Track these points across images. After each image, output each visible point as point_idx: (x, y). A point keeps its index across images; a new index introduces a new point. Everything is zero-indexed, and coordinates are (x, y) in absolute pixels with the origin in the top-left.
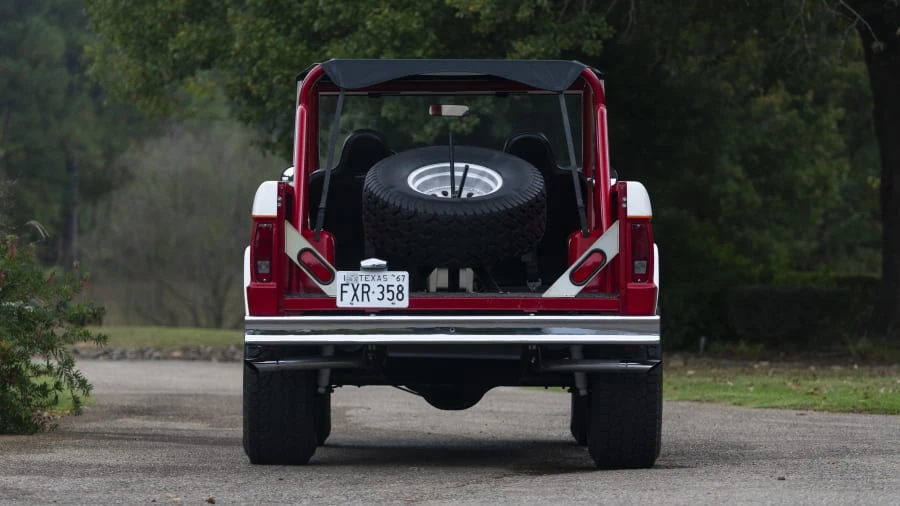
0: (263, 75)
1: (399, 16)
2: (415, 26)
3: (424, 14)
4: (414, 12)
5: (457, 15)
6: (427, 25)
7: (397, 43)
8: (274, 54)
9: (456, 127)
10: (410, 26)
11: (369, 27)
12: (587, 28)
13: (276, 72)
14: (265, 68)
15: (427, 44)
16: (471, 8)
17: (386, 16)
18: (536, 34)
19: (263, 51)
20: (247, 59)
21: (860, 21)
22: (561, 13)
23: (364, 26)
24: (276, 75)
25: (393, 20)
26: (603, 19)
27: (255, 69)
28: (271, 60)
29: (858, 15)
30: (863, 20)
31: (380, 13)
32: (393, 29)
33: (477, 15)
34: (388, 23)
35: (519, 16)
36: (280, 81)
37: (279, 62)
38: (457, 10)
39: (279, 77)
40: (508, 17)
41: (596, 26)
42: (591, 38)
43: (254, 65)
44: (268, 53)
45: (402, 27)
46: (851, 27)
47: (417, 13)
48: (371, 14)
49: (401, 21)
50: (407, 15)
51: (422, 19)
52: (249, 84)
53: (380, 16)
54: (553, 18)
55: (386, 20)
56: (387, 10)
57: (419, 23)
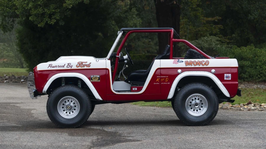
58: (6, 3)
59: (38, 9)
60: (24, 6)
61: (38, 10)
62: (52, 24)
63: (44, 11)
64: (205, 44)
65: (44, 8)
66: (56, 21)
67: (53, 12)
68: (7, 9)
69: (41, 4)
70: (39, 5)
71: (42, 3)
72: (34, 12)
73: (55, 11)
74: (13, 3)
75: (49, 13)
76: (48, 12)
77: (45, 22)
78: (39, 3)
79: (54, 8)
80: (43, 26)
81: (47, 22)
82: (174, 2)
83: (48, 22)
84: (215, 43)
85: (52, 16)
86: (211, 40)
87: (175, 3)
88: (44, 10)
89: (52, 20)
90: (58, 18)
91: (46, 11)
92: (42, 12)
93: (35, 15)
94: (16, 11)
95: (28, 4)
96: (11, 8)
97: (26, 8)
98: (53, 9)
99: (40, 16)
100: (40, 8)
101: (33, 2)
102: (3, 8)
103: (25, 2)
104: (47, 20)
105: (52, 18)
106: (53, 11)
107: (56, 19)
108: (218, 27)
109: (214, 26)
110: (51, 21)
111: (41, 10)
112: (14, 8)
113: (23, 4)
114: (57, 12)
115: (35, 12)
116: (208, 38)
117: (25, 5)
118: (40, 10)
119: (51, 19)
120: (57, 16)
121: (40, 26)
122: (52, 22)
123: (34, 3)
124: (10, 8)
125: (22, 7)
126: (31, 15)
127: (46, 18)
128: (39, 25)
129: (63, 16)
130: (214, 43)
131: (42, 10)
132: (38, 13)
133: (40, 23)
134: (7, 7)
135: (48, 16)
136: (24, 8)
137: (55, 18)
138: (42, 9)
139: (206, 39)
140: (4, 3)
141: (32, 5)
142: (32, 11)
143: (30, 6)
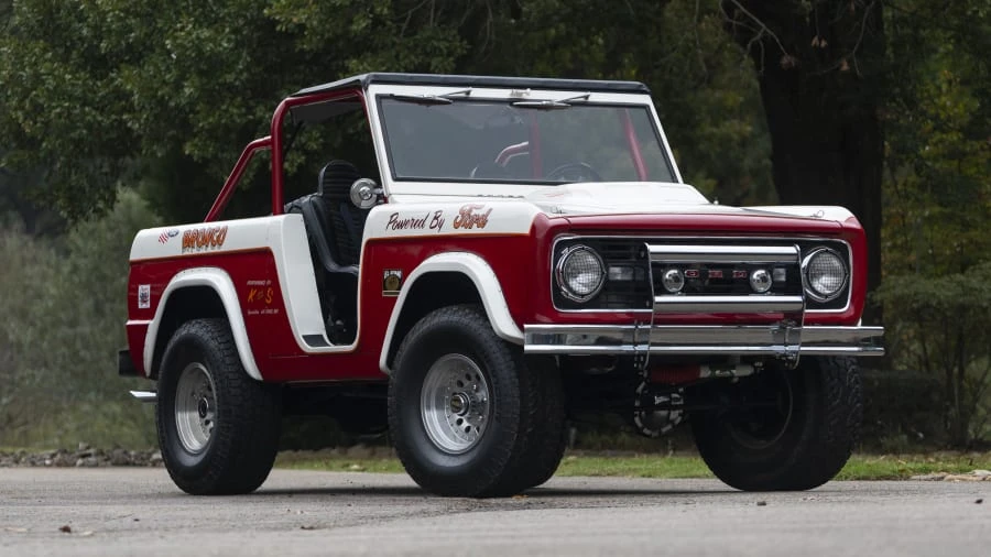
0: (38, 109)
1: (206, 33)
2: (225, 44)
3: (235, 31)
4: (224, 27)
5: (278, 28)
6: (239, 45)
7: (204, 67)
8: (51, 83)
10: (220, 45)
12: (435, 43)
13: (54, 104)
14: (41, 101)
15: (240, 67)
16: (295, 20)
17: (189, 33)
18: (374, 51)
19: (38, 79)
20: (19, 89)
21: (765, 32)
22: (404, 26)
23: (164, 46)
24: (54, 108)
25: (198, 38)
26: (455, 32)
27: (27, 102)
28: (48, 89)
29: (763, 25)
30: (769, 31)
31: (182, 29)
32: (200, 52)
33: (302, 27)
34: (192, 41)
35: (354, 27)
36: (59, 115)
37: (58, 93)
38: (278, 22)
39: (58, 110)
40: (339, 31)
41: (445, 39)
42: (442, 55)
43: (26, 97)
44: (43, 82)
45: (209, 47)
46: (754, 39)
47: (227, 30)
48: (171, 31)
49: (209, 39)
50: (217, 31)
51: (233, 37)
52: (20, 121)
53: (183, 34)
54: (394, 31)
55: (190, 38)
56: (190, 26)
57: (229, 41)
58: (80, 82)
59: (224, 107)
60: (160, 93)
61: (226, 111)
63: (254, 114)
65: (252, 103)
68: (87, 109)
69: (238, 83)
70: (230, 87)
71: (244, 76)
72: (205, 121)
74: (111, 87)
78: (230, 78)
82: (841, 65)
87: (845, 67)
88: (250, 110)
90: (314, 146)
91: (259, 114)
92: (244, 121)
93: (212, 133)
94: (125, 117)
95: (178, 87)
96: (105, 106)
97: (172, 104)
99: (233, 136)
100: (232, 99)
101: (201, 73)
102: (67, 104)
103: (168, 76)
107: (306, 152)
111: (238, 107)
112: (118, 105)
113: (155, 86)
115: (211, 120)
117: (167, 89)
118: (234, 112)
120: (309, 139)
122: (287, 165)
123: (205, 80)
124: (100, 105)
125: (154, 96)
126: (195, 136)
129: (339, 140)
131: (243, 110)
132: (223, 121)
134: (83, 105)
136: (162, 102)
137: (303, 149)
138: (241, 106)
140: (73, 85)
141: (196, 89)
142: (200, 116)
143: (187, 91)
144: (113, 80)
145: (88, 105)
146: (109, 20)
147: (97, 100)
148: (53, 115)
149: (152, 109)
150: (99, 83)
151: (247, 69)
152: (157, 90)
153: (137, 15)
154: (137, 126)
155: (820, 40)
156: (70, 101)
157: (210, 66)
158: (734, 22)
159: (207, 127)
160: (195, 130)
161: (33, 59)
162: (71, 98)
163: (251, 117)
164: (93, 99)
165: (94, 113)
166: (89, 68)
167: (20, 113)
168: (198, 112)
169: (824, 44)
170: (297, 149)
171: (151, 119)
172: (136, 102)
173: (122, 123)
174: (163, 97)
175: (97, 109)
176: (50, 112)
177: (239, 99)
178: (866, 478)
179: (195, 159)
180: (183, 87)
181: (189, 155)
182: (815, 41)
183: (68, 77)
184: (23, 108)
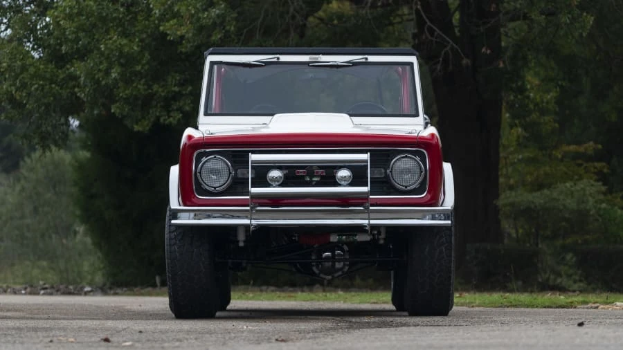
0: (24, 85)
1: (125, 41)
2: (135, 48)
3: (142, 40)
4: (135, 38)
5: (168, 38)
6: (143, 49)
7: (122, 61)
8: (32, 70)
9: (165, 120)
10: (133, 49)
11: (103, 49)
13: (34, 82)
14: (26, 81)
15: (144, 62)
16: (179, 33)
17: (115, 41)
20: (13, 74)
21: (452, 45)
22: (242, 38)
23: (99, 49)
24: (34, 85)
25: (120, 44)
26: (271, 42)
27: (18, 81)
28: (30, 74)
29: (451, 41)
30: (454, 45)
31: (110, 39)
32: (121, 52)
33: (182, 37)
34: (116, 46)
35: (214, 38)
36: (37, 89)
37: (36, 76)
38: (168, 35)
39: (36, 86)
40: (204, 40)
43: (17, 79)
44: (27, 70)
45: (126, 50)
46: (446, 49)
47: (137, 40)
48: (104, 40)
49: (125, 45)
50: (130, 40)
51: (140, 44)
52: (13, 92)
53: (111, 41)
54: (236, 41)
55: (115, 44)
56: (116, 37)
57: (138, 46)
58: (49, 70)
59: (135, 85)
60: (97, 77)
61: (136, 87)
62: (171, 123)
63: (152, 90)
64: (569, 201)
65: (151, 83)
66: (181, 115)
67: (175, 92)
68: (53, 86)
69: (142, 71)
70: (138, 74)
71: (146, 67)
72: (123, 93)
73: (180, 91)
74: (67, 73)
75: (163, 94)
76: (163, 91)
77: (152, 119)
78: (138, 68)
79: (177, 82)
80: (147, 128)
81: (158, 118)
82: (499, 64)
83: (162, 120)
84: (594, 198)
85: (172, 102)
86: (583, 189)
87: (501, 65)
88: (150, 87)
89: (172, 114)
91: (155, 90)
92: (147, 93)
93: (127, 100)
94: (75, 90)
95: (107, 73)
96: (64, 84)
97: (103, 83)
98: (175, 86)
99: (140, 102)
100: (140, 80)
101: (122, 65)
102: (41, 82)
103: (101, 67)
104: (158, 114)
105: (171, 109)
106: (173, 89)
107: (182, 112)
108: (595, 168)
109: (585, 165)
110: (169, 117)
112: (71, 84)
113: (94, 72)
114: (184, 92)
116: (575, 184)
117: (101, 74)
118: (140, 88)
119: (169, 112)
120: (185, 104)
121: (141, 129)
122: (171, 119)
123: (123, 69)
124: (61, 84)
125: (93, 78)
126: (117, 101)
127: (154, 109)
128: (136, 128)
130: (590, 198)
131: (146, 87)
132: (134, 93)
133: (140, 120)
134: (51, 84)
135: (162, 104)
136: (98, 82)
137: (180, 110)
138: (144, 85)
139: (571, 186)
140: (45, 72)
141: (119, 74)
142: (120, 90)
143: (113, 75)
144: (68, 69)
145: (54, 83)
146: (67, 33)
147: (59, 80)
148: (33, 89)
149: (91, 86)
150: (60, 71)
151: (148, 63)
152: (95, 75)
153: (84, 31)
154: (83, 95)
155: (487, 50)
156: (43, 81)
157: (127, 61)
158: (434, 39)
159: (125, 96)
160: (117, 98)
161: (22, 57)
162: (44, 79)
163: (150, 91)
164: (56, 80)
165: (57, 88)
166: (53, 63)
167: (13, 88)
168: (119, 88)
169: (489, 52)
170: (177, 110)
171: (91, 91)
172: (82, 82)
173: (74, 94)
174: (99, 78)
175: (59, 86)
176: (31, 87)
177: (144, 80)
178: (549, 307)
179: (117, 115)
180: (110, 73)
181: (114, 113)
182: (484, 50)
183: (42, 67)
184: (14, 85)
